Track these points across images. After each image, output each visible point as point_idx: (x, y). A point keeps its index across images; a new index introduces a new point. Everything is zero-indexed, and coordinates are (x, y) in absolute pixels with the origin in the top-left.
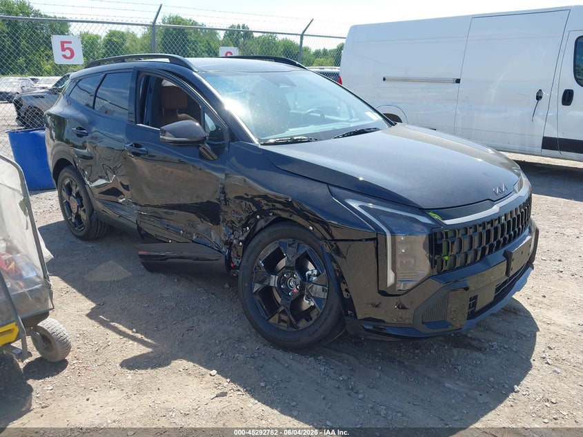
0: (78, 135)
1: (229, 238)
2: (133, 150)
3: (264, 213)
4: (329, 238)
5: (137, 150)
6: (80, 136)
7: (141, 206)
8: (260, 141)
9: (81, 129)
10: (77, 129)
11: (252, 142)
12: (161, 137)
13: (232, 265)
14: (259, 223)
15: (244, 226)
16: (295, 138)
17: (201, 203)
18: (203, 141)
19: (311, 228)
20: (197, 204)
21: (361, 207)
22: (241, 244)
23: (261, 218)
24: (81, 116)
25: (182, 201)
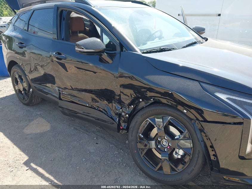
0: (20, 47)
1: (119, 111)
2: (57, 57)
3: (146, 99)
4: (201, 119)
5: (59, 56)
6: (21, 48)
7: (62, 89)
8: (141, 50)
9: (21, 43)
10: (19, 43)
11: (136, 51)
12: (76, 49)
13: (121, 128)
14: (141, 104)
15: (130, 105)
16: (162, 48)
17: (101, 89)
18: (103, 51)
19: (185, 111)
20: (98, 90)
21: (228, 98)
22: (127, 115)
23: (143, 100)
24: (20, 36)
25: (88, 88)
